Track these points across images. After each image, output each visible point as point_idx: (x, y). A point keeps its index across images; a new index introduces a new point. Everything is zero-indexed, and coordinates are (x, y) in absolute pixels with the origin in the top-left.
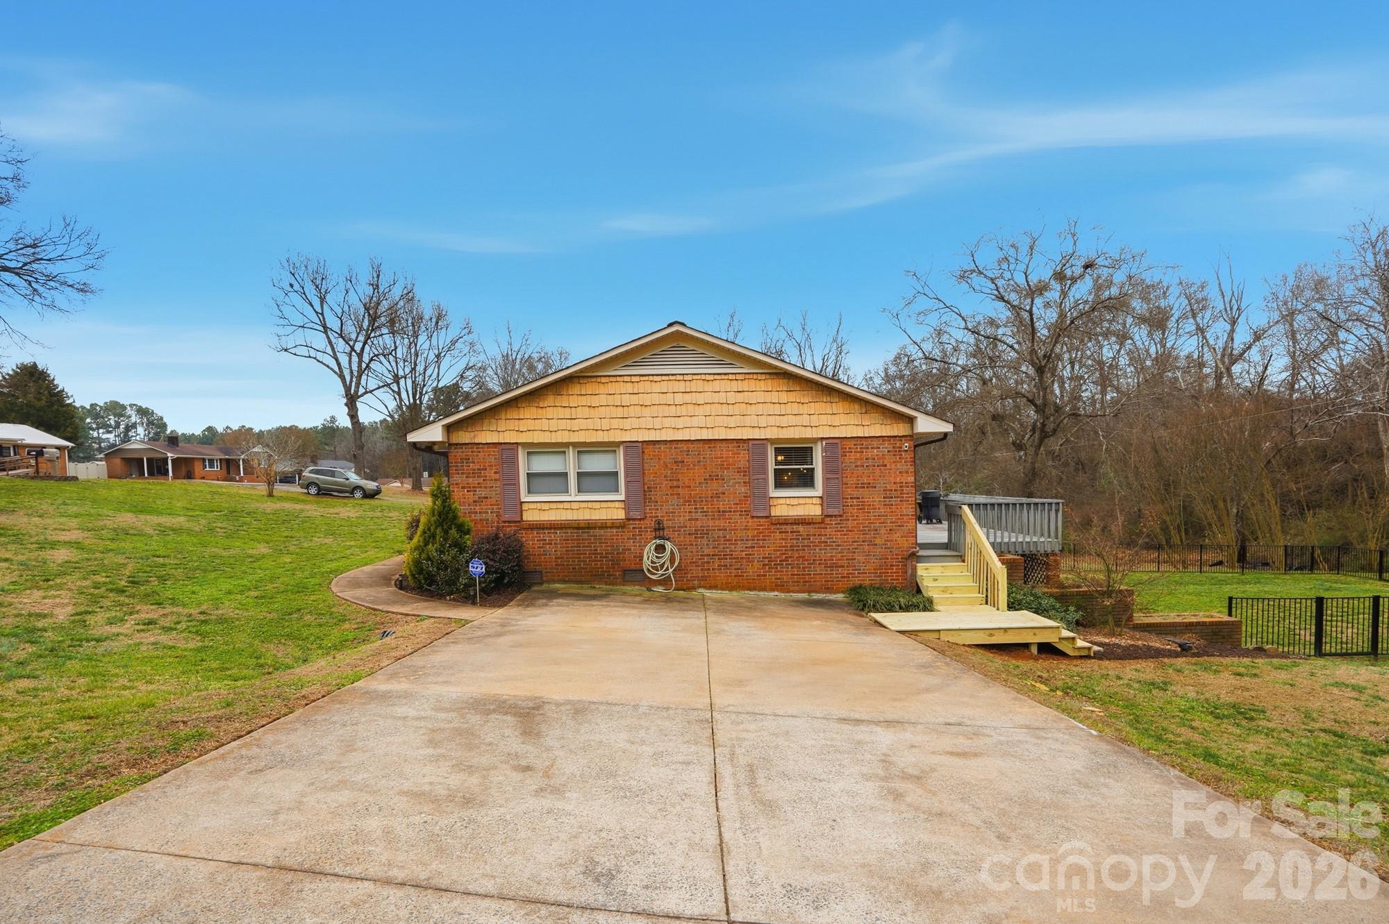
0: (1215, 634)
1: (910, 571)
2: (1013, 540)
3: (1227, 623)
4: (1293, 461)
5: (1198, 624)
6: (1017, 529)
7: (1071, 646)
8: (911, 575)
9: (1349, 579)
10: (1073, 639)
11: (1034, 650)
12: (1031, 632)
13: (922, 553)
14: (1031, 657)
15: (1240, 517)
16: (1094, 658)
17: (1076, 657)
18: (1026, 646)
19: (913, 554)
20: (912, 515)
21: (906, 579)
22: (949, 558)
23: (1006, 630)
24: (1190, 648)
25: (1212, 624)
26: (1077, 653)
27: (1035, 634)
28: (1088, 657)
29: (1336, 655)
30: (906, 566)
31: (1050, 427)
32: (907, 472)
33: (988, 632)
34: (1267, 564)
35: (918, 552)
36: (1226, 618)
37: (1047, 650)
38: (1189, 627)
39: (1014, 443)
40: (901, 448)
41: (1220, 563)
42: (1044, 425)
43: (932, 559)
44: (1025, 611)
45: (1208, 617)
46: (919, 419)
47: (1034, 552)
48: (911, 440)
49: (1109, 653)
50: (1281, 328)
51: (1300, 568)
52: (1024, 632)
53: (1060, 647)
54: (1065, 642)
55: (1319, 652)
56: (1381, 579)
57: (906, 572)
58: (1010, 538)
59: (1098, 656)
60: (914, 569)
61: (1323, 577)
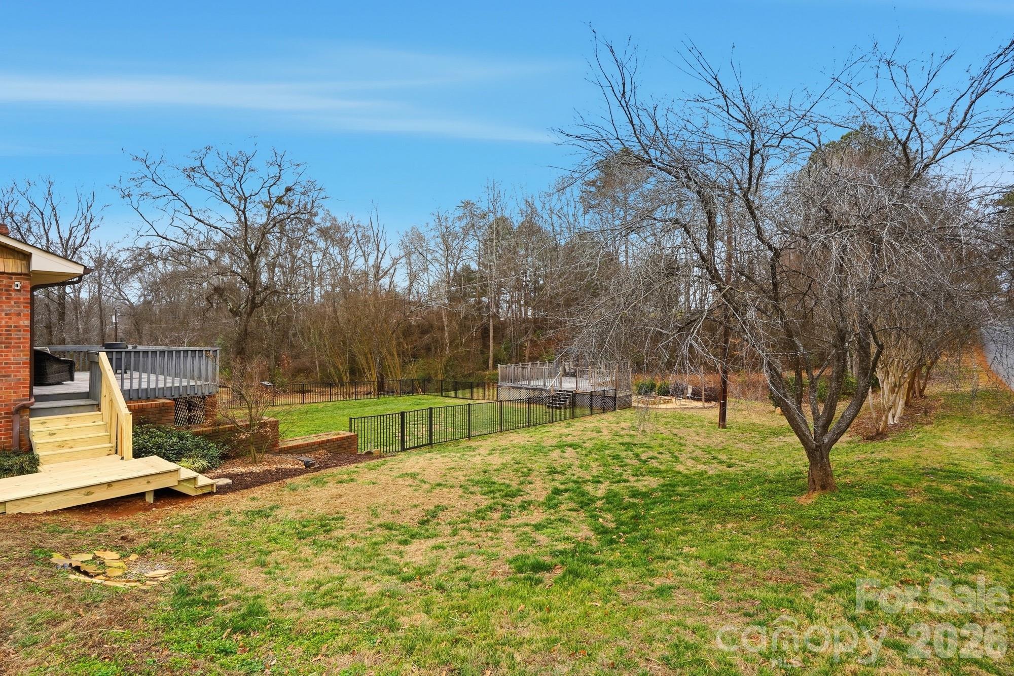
0: (339, 447)
1: (17, 428)
2: (177, 384)
3: (348, 437)
4: (407, 332)
5: (328, 441)
6: (188, 375)
7: (193, 487)
8: (20, 432)
9: (430, 397)
10: (195, 479)
11: (150, 499)
12: (144, 481)
13: (37, 405)
14: (147, 508)
15: (381, 364)
16: (217, 493)
17: (198, 497)
18: (142, 495)
19: (24, 408)
20: (24, 363)
21: (11, 438)
22: (81, 408)
23: (109, 484)
24: (313, 464)
25: (337, 440)
26: (200, 492)
27: (148, 482)
28: (211, 494)
29: (413, 448)
30: (12, 421)
31: (258, 300)
32: (19, 315)
33: (83, 491)
34: (393, 392)
35: (32, 404)
36: (348, 434)
37: (167, 495)
38: (322, 445)
39: (231, 310)
40: (11, 286)
41: (370, 393)
42: (254, 298)
43: (56, 411)
44: (155, 456)
45: (336, 434)
46: (33, 256)
47: (192, 394)
48: (27, 279)
49: (240, 484)
50: (403, 260)
51: (409, 393)
52: (136, 482)
53: (183, 489)
54: (185, 484)
55: (403, 449)
56: (442, 396)
57: (12, 429)
58: (173, 383)
59: (222, 490)
60: (26, 426)
61: (418, 397)
